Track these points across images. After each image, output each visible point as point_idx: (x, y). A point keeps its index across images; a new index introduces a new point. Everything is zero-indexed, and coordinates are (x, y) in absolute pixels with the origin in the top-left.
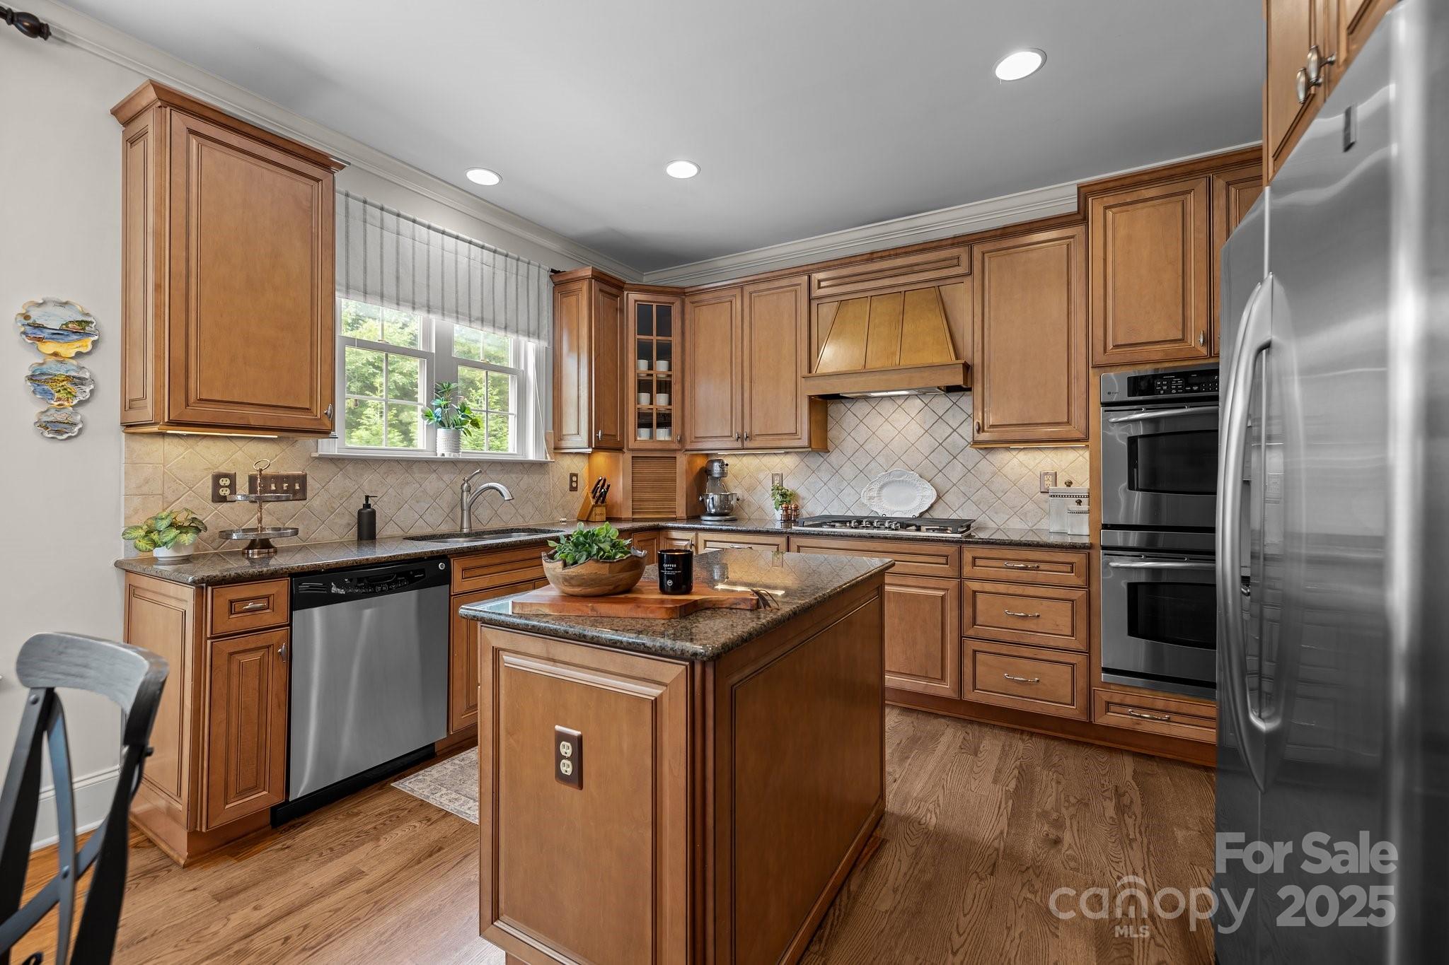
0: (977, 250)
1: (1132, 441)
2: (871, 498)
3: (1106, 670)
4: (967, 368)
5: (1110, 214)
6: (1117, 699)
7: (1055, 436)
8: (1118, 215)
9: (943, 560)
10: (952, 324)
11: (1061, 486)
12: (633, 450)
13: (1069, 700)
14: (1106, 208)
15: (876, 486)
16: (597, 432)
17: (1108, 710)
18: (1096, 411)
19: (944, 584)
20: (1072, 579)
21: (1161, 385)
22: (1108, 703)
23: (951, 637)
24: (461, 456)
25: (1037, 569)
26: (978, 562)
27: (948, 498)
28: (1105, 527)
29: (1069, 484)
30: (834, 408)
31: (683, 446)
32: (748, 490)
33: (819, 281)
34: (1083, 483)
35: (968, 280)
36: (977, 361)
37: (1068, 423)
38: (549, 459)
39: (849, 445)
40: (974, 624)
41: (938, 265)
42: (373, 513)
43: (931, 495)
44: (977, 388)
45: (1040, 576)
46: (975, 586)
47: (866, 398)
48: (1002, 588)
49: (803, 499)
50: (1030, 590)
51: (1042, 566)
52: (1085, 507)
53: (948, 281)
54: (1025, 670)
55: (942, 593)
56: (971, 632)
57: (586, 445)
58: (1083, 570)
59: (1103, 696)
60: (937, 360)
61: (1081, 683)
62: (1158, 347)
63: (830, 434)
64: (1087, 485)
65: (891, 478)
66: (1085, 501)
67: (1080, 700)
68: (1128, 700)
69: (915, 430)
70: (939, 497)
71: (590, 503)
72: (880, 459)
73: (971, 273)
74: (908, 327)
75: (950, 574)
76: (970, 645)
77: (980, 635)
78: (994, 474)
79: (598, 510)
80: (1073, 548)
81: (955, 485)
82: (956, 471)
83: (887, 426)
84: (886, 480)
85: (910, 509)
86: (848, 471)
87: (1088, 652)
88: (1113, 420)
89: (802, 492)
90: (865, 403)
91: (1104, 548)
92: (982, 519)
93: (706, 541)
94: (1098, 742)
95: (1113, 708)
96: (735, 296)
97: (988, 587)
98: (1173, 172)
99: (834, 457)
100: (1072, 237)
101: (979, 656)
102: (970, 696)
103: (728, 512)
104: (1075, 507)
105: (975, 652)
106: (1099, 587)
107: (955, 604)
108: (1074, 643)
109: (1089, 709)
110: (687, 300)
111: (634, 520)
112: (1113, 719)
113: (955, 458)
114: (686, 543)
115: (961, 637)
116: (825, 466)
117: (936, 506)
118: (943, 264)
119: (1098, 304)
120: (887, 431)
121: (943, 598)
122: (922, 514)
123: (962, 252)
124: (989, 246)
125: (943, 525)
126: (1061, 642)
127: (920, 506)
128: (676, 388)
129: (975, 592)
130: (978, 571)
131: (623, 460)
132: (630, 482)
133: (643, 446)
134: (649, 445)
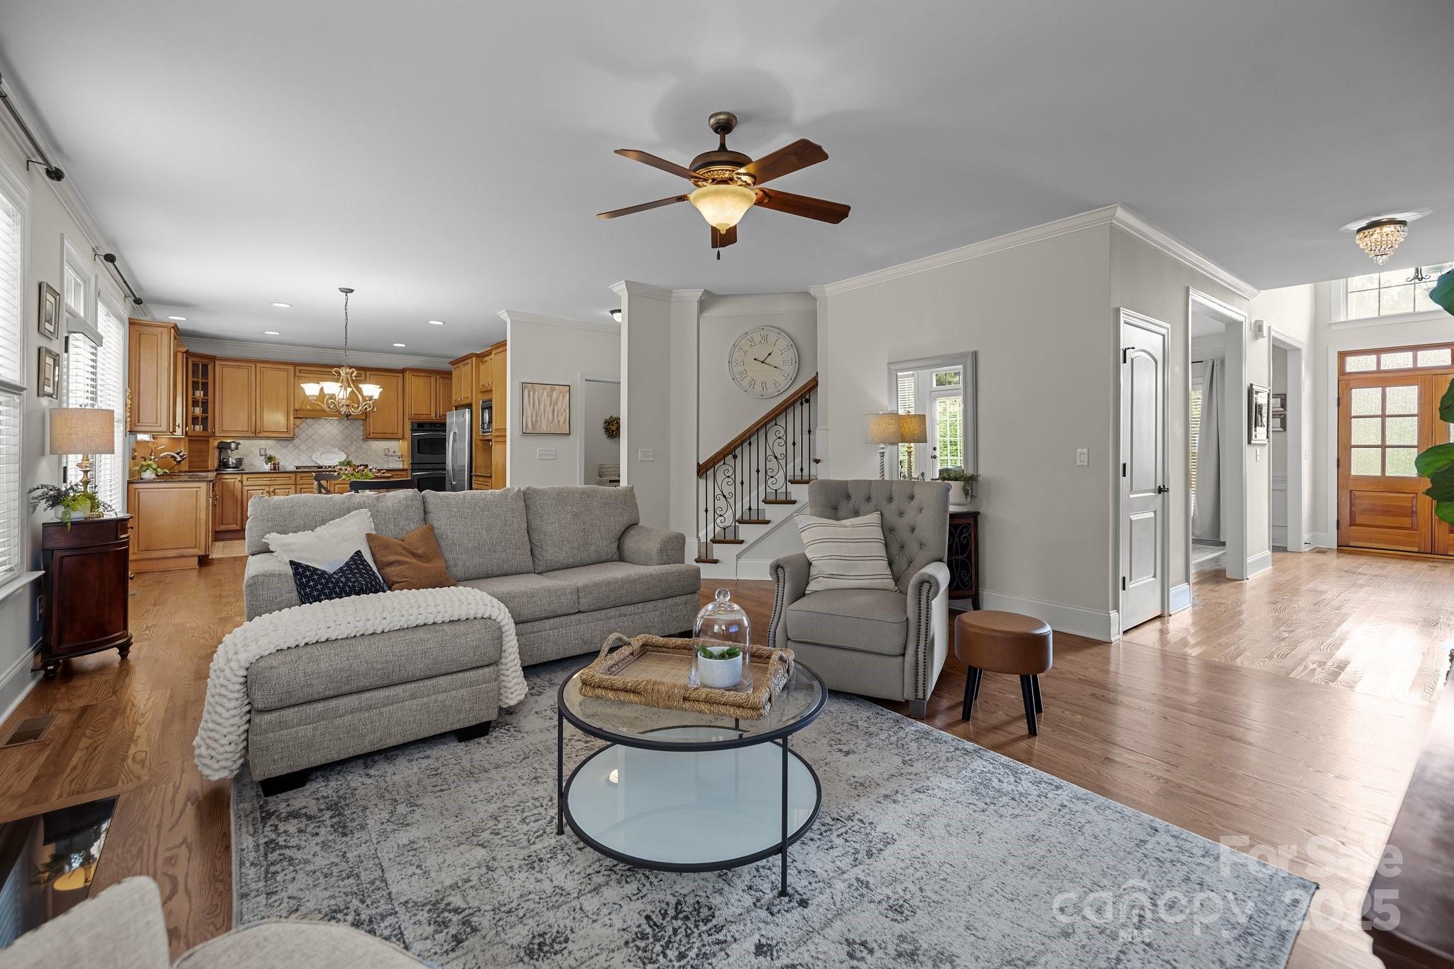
0: (368, 373)
1: (419, 441)
2: (316, 458)
8: (414, 378)
11: (391, 453)
14: (411, 375)
15: (317, 453)
18: (408, 432)
27: (350, 458)
28: (411, 464)
29: (394, 452)
31: (214, 434)
32: (243, 456)
33: (300, 370)
39: (306, 438)
43: (343, 457)
44: (368, 420)
49: (281, 460)
62: (424, 416)
65: (326, 451)
69: (335, 430)
70: (347, 458)
72: (319, 442)
81: (352, 453)
82: (353, 449)
83: (322, 429)
84: (323, 451)
86: (303, 447)
88: (414, 434)
89: (277, 456)
90: (312, 420)
91: (411, 470)
96: (250, 367)
99: (296, 442)
100: (399, 377)
103: (239, 465)
104: (398, 459)
110: (217, 363)
113: (352, 443)
116: (291, 445)
119: (410, 402)
124: (371, 373)
127: (338, 461)
128: (210, 405)
131: (186, 441)
132: (187, 452)
133: (194, 434)
134: (197, 433)
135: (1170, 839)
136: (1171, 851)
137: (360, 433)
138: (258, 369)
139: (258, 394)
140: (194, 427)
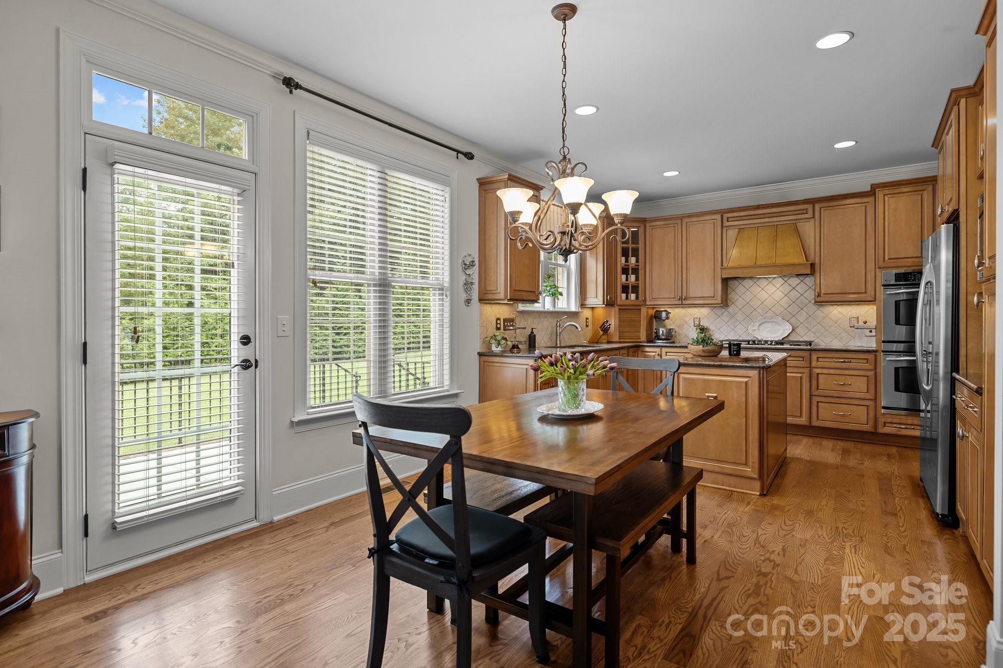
0: (817, 207)
1: (897, 303)
2: (754, 330)
3: (884, 408)
4: (812, 265)
5: (886, 198)
6: (889, 420)
7: (858, 299)
8: (890, 199)
9: (801, 359)
10: (803, 241)
11: (861, 323)
12: (619, 305)
13: (866, 423)
14: (884, 195)
15: (757, 324)
16: (607, 297)
17: (885, 426)
18: (880, 289)
19: (802, 370)
20: (868, 366)
21: (911, 277)
22: (885, 423)
23: (806, 396)
24: (556, 310)
25: (850, 362)
26: (820, 360)
27: (798, 330)
28: (884, 342)
29: (865, 323)
30: (730, 283)
31: (645, 303)
32: (678, 327)
33: (728, 218)
34: (873, 322)
35: (812, 221)
36: (817, 261)
37: (865, 292)
38: (580, 310)
39: (740, 302)
40: (818, 389)
41: (795, 212)
42: (535, 336)
43: (788, 329)
44: (817, 275)
45: (852, 365)
46: (819, 371)
47: (751, 278)
48: (832, 371)
49: (713, 331)
50: (847, 372)
51: (853, 361)
52: (874, 333)
53: (801, 221)
54: (842, 410)
55: (800, 375)
56: (816, 393)
57: (602, 303)
58: (873, 363)
59: (881, 420)
60: (796, 261)
61: (872, 414)
62: (909, 260)
63: (729, 296)
64: (875, 323)
65: (766, 320)
66: (874, 331)
67: (871, 423)
68: (895, 421)
69: (779, 295)
70: (793, 330)
71: (600, 333)
72: (759, 310)
73: (814, 217)
74: (779, 244)
75: (805, 366)
76: (815, 400)
77: (821, 394)
78: (824, 318)
79: (604, 337)
80: (868, 352)
81: (802, 323)
82: (802, 317)
83: (763, 293)
84: (763, 321)
85: (778, 336)
86: (740, 316)
87: (875, 400)
88: (888, 293)
89: (711, 327)
90: (750, 280)
91: (883, 351)
92: (817, 341)
93: (666, 352)
94: (879, 443)
95: (887, 425)
96: (677, 224)
97: (825, 371)
98: (917, 181)
99: (731, 309)
100: (868, 202)
101: (820, 404)
102: (815, 423)
103: (670, 337)
104: (869, 334)
105: (818, 402)
106: (881, 370)
107: (808, 380)
108: (868, 396)
109: (875, 426)
110: (648, 225)
111: (620, 342)
112: (888, 430)
113: (802, 309)
114: (654, 353)
115: (811, 396)
116: (726, 313)
117: (791, 334)
118: (799, 212)
119: (881, 239)
120: (763, 295)
121: (801, 377)
122: (783, 338)
123: (809, 207)
124: (823, 205)
125: (798, 343)
126: (862, 396)
127: (782, 334)
128: (641, 272)
129: (818, 374)
130: (820, 364)
131: (614, 311)
132: (617, 322)
133: (624, 304)
134: (627, 302)
137: (810, 295)
138: (684, 225)
139: (684, 254)
140: (624, 296)
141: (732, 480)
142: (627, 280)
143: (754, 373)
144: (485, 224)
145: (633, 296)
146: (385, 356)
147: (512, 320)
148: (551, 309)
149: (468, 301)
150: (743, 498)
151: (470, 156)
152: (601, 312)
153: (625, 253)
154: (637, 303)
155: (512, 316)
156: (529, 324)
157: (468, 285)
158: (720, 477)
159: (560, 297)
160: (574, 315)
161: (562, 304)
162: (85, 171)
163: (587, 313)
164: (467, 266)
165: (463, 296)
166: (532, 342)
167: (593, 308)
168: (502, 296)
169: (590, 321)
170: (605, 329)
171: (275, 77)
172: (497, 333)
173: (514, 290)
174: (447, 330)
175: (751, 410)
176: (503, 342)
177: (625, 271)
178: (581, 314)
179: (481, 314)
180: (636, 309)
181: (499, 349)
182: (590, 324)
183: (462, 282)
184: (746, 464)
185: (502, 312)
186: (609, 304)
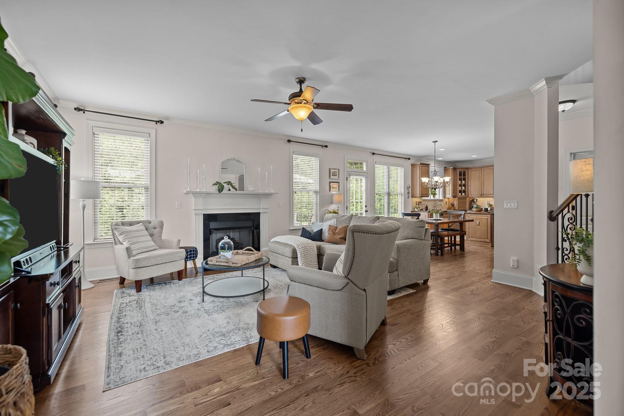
12: (458, 197)
16: (453, 194)
24: (435, 199)
31: (468, 196)
32: (481, 204)
42: (428, 206)
57: (451, 197)
71: (451, 206)
79: (452, 208)
96: (480, 169)
110: (469, 170)
128: (467, 186)
131: (456, 199)
132: (457, 203)
133: (460, 196)
134: (461, 196)
135: (158, 365)
136: (155, 361)
138: (482, 170)
139: (483, 180)
140: (460, 194)
141: (484, 243)
142: (461, 188)
143: (489, 216)
144: (413, 176)
145: (463, 194)
146: (389, 211)
147: (421, 202)
148: (433, 199)
149: (408, 197)
150: (488, 248)
151: (409, 159)
152: (452, 199)
153: (460, 179)
154: (465, 196)
155: (421, 201)
156: (426, 203)
157: (408, 193)
158: (482, 243)
159: (436, 195)
160: (442, 200)
161: (437, 197)
162: (347, 178)
163: (446, 200)
164: (408, 188)
165: (407, 196)
166: (427, 208)
167: (448, 198)
168: (418, 196)
169: (447, 202)
170: (453, 205)
171: (371, 153)
172: (416, 206)
173: (422, 194)
174: (403, 205)
175: (488, 225)
176: (418, 208)
177: (460, 185)
178: (444, 200)
179: (412, 200)
180: (465, 198)
181: (417, 210)
182: (447, 203)
183: (407, 192)
184: (487, 239)
185: (418, 200)
186: (454, 197)
